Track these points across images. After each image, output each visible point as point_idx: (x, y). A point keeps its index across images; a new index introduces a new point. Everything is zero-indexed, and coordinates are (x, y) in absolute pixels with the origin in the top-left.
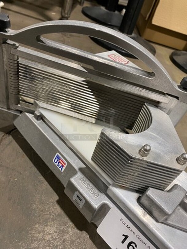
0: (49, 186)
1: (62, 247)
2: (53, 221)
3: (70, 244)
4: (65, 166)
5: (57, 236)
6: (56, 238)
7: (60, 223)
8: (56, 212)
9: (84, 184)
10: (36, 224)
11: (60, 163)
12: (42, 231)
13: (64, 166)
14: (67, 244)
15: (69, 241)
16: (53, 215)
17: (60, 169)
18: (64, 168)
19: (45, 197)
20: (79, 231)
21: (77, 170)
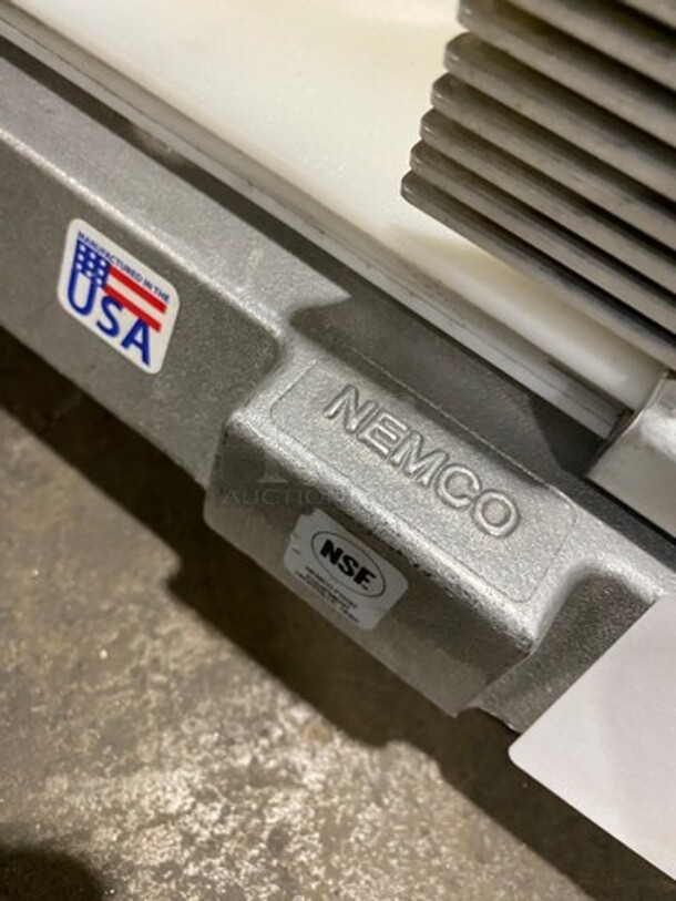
0: (91, 496)
1: (274, 888)
2: (173, 723)
3: (326, 856)
4: (167, 320)
5: (222, 821)
6: (221, 838)
7: (221, 730)
8: (175, 660)
9: (366, 435)
10: (48, 772)
11: (119, 306)
12: (106, 812)
13: (157, 326)
14: (303, 858)
15: (317, 835)
16: (164, 688)
17: (133, 354)
18: (159, 342)
19: (77, 574)
20: (364, 754)
21: (278, 331)
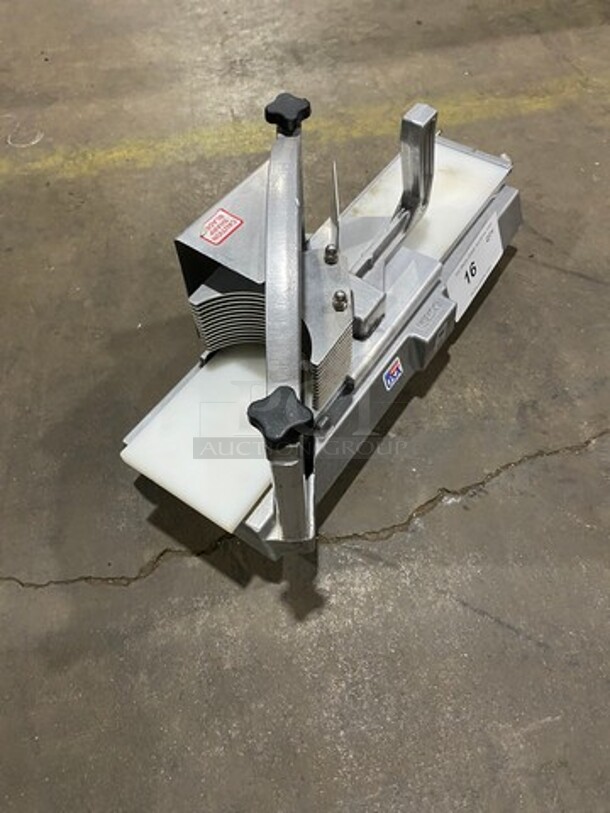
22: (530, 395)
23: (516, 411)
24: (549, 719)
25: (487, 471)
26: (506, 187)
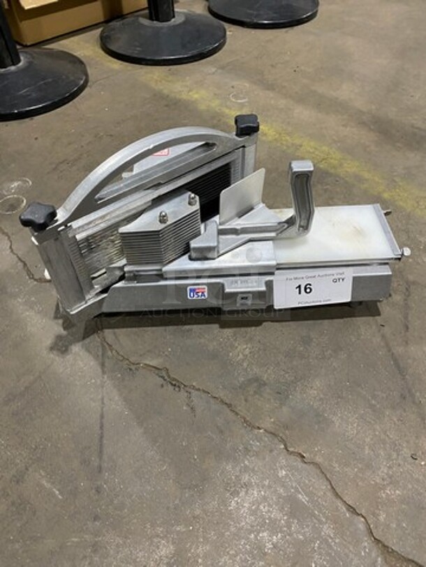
11: (198, 293)
17: (203, 297)
22: (268, 379)
23: (250, 377)
24: (57, 492)
25: (194, 384)
26: (387, 266)
